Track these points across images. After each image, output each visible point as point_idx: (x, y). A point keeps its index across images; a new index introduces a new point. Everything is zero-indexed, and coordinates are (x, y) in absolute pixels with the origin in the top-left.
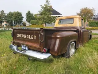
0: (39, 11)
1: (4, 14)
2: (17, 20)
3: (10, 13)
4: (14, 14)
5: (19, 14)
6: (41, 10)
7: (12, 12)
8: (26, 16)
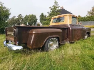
0: (48, 13)
1: (22, 17)
2: (32, 22)
3: (26, 16)
4: (30, 17)
5: (34, 17)
6: (50, 11)
7: (28, 15)
8: (40, 18)
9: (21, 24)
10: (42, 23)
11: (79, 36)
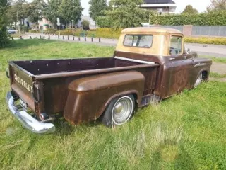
8: (89, 5)
9: (41, 19)
10: (95, 20)
11: (183, 82)
